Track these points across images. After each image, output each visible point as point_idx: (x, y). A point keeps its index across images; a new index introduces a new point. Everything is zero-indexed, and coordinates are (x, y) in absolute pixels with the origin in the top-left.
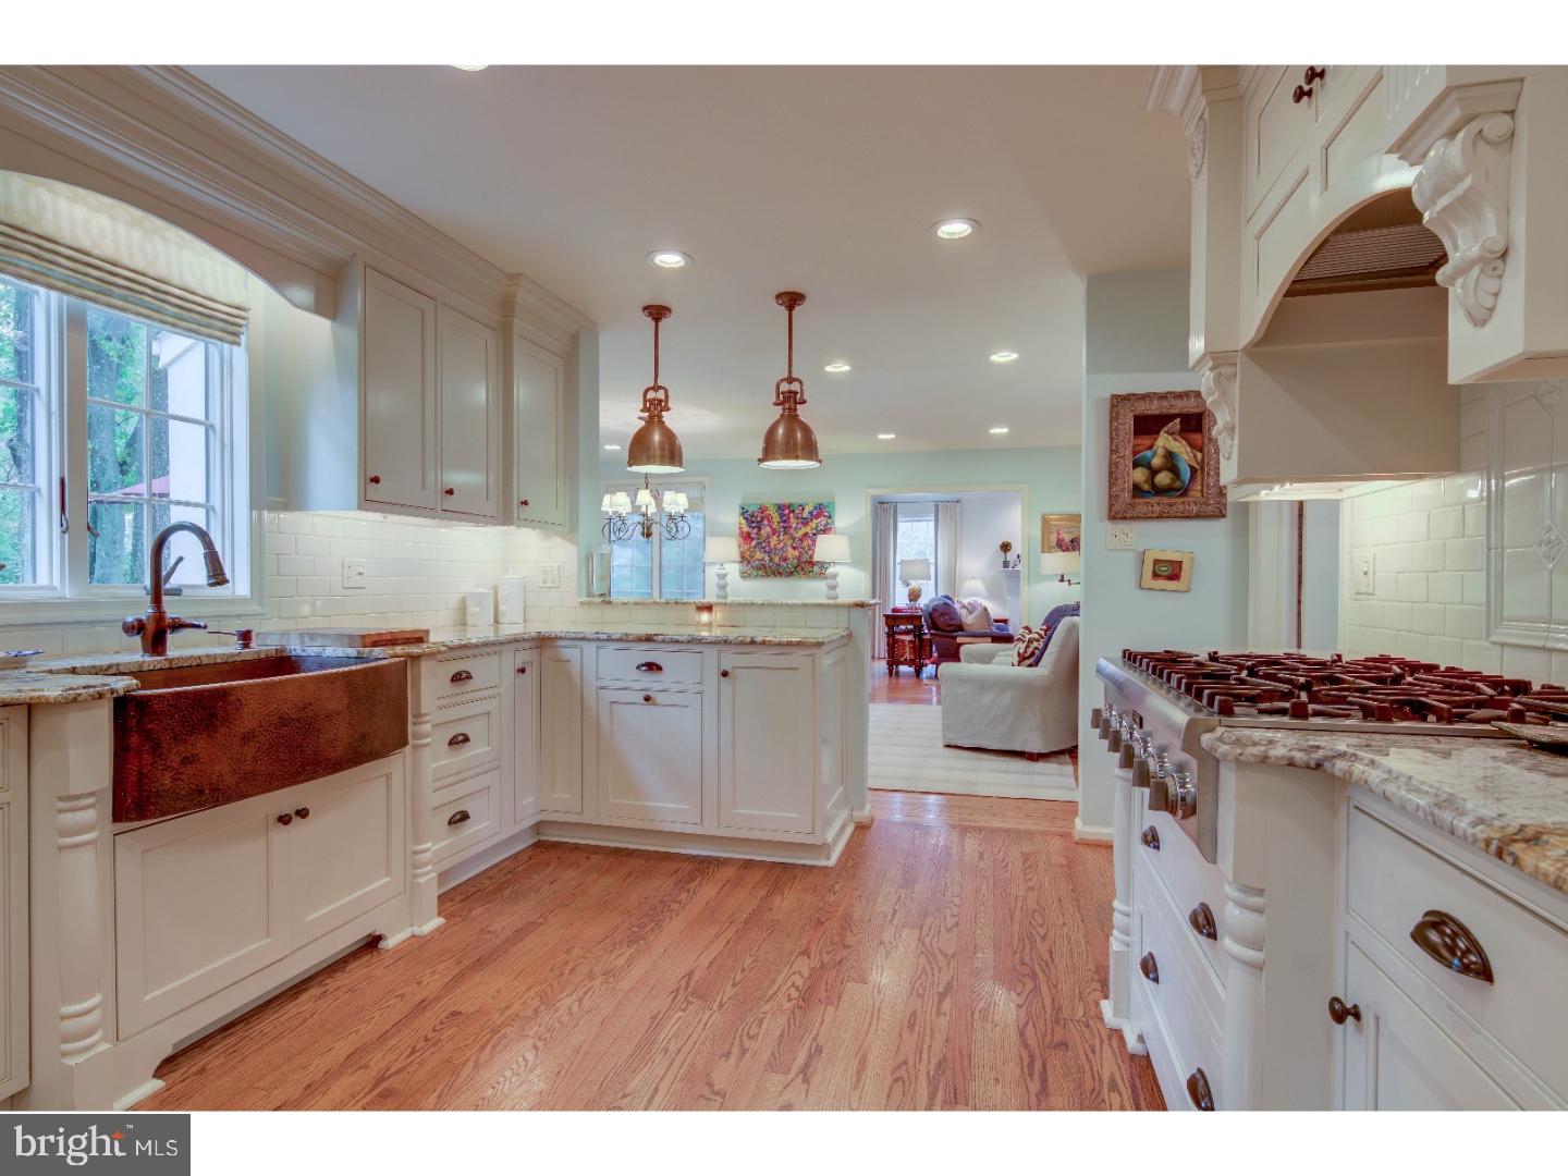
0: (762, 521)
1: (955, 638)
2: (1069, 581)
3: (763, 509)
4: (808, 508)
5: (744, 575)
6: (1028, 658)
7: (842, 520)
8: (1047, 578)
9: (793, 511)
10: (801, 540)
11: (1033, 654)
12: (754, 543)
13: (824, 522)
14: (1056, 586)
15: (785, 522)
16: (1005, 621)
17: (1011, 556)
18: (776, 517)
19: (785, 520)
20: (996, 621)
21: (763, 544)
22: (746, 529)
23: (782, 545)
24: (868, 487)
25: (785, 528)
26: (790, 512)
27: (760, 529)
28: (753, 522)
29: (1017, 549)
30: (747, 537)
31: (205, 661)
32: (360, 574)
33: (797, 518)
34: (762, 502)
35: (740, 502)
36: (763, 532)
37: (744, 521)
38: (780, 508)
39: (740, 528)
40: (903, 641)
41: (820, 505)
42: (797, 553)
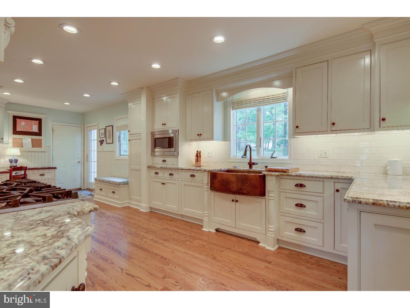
31: (255, 171)
32: (325, 153)
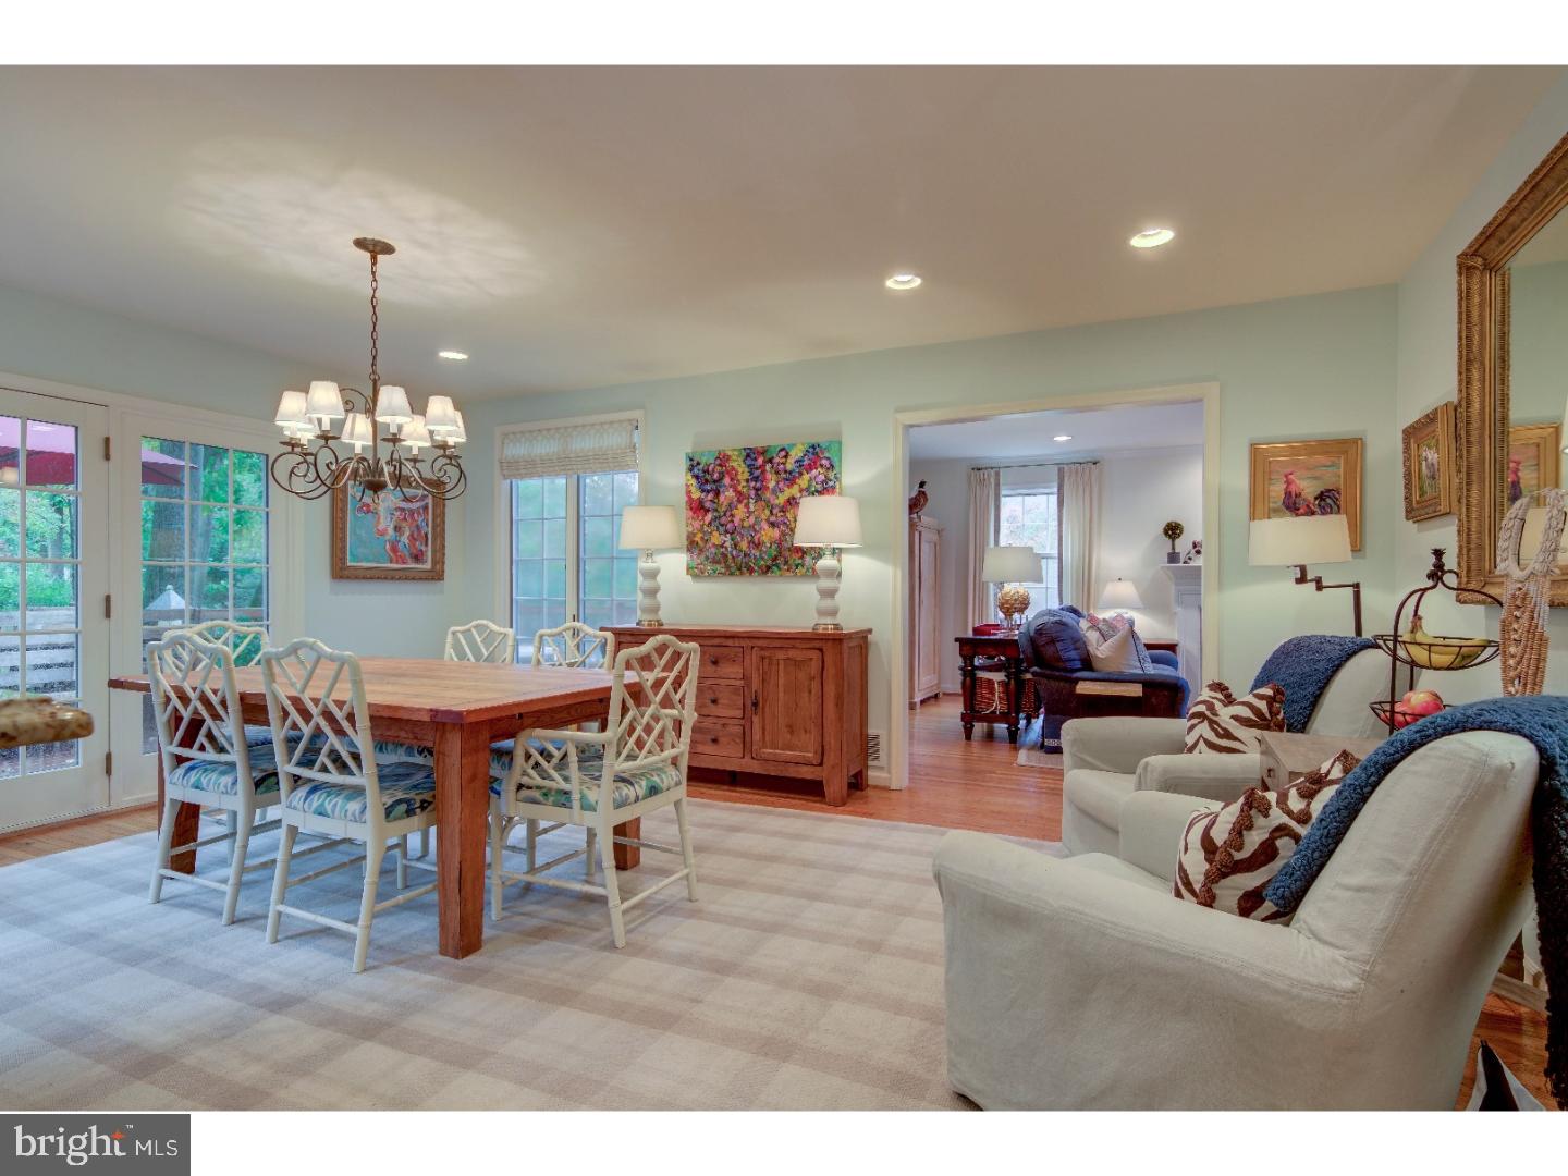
0: (720, 479)
1: (1077, 681)
2: (1318, 581)
3: (723, 459)
4: (796, 453)
5: (695, 572)
6: (1250, 865)
7: (855, 472)
8: (1268, 573)
9: (770, 461)
10: (783, 510)
11: (1267, 852)
12: (709, 517)
13: (822, 477)
14: (1287, 590)
15: (756, 479)
16: (1172, 647)
17: (1183, 545)
18: (743, 473)
19: (757, 477)
20: (1149, 647)
21: (723, 520)
22: (696, 495)
23: (752, 520)
24: (899, 410)
25: (757, 490)
26: (765, 462)
27: (717, 493)
28: (707, 481)
29: (1194, 531)
30: (698, 508)
33: (777, 473)
34: (721, 447)
35: (689, 450)
36: (722, 498)
37: (693, 482)
38: (750, 454)
39: (689, 493)
40: (990, 682)
41: (814, 447)
42: (776, 533)
